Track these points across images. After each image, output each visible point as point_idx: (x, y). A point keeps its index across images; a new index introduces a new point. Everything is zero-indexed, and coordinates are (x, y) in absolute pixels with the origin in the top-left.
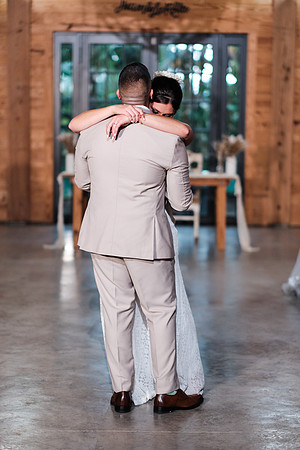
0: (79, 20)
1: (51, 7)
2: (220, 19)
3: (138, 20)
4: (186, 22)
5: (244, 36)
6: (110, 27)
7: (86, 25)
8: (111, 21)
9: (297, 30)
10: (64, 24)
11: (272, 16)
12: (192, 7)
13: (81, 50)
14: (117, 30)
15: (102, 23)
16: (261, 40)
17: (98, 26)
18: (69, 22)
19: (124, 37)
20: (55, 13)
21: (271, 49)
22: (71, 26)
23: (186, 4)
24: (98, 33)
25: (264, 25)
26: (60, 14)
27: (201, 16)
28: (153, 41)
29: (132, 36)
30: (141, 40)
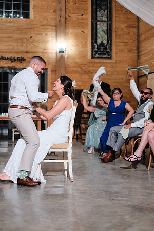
3: (7, 63)
4: (25, 64)
5: (47, 70)
9: (65, 68)
11: (56, 62)
12: (27, 59)
16: (52, 71)
19: (1, 69)
21: (56, 74)
23: (24, 58)
25: (53, 66)
28: (13, 71)
29: (5, 69)
30: (8, 71)
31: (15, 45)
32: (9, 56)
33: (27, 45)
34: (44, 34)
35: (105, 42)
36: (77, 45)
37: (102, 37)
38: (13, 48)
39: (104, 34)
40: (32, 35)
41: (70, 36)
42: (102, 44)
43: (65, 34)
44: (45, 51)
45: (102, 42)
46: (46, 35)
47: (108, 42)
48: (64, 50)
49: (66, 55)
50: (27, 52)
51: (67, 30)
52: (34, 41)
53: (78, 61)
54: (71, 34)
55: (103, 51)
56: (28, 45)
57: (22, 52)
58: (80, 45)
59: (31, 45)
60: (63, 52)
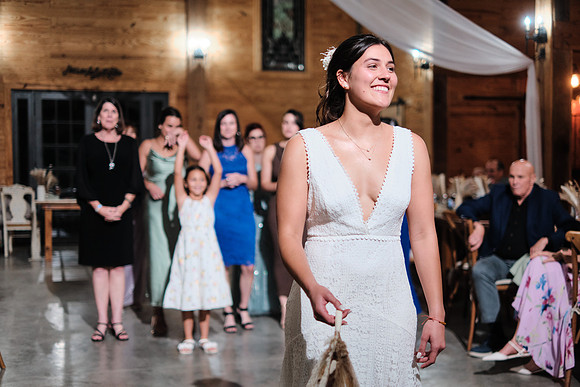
0: (32, 81)
1: (9, 69)
2: (147, 81)
3: (82, 81)
4: (120, 83)
5: (166, 95)
6: (59, 86)
7: (39, 85)
8: (59, 82)
9: (207, 91)
10: (20, 84)
11: (186, 79)
12: (125, 72)
13: (35, 104)
14: (64, 88)
15: (51, 83)
16: (179, 97)
17: (49, 86)
18: (25, 81)
19: (69, 94)
20: (13, 75)
22: (26, 85)
23: (119, 69)
24: (49, 91)
25: (181, 86)
26: (16, 75)
27: (130, 79)
28: (94, 98)
29: (77, 94)
30: (84, 97)
31: (98, 41)
32: (86, 65)
33: (123, 43)
34: (161, 17)
35: (290, 34)
36: (231, 42)
37: (283, 25)
38: (95, 48)
39: (288, 19)
40: (135, 20)
41: (216, 22)
42: (284, 39)
43: (206, 17)
44: (162, 55)
45: (283, 35)
46: (165, 19)
47: (296, 35)
48: (204, 53)
49: (207, 64)
50: (124, 57)
51: (209, 10)
52: (139, 33)
53: (234, 75)
54: (219, 17)
55: (286, 55)
56: (127, 42)
57: (114, 57)
58: (238, 42)
59: (134, 42)
60: (202, 57)
